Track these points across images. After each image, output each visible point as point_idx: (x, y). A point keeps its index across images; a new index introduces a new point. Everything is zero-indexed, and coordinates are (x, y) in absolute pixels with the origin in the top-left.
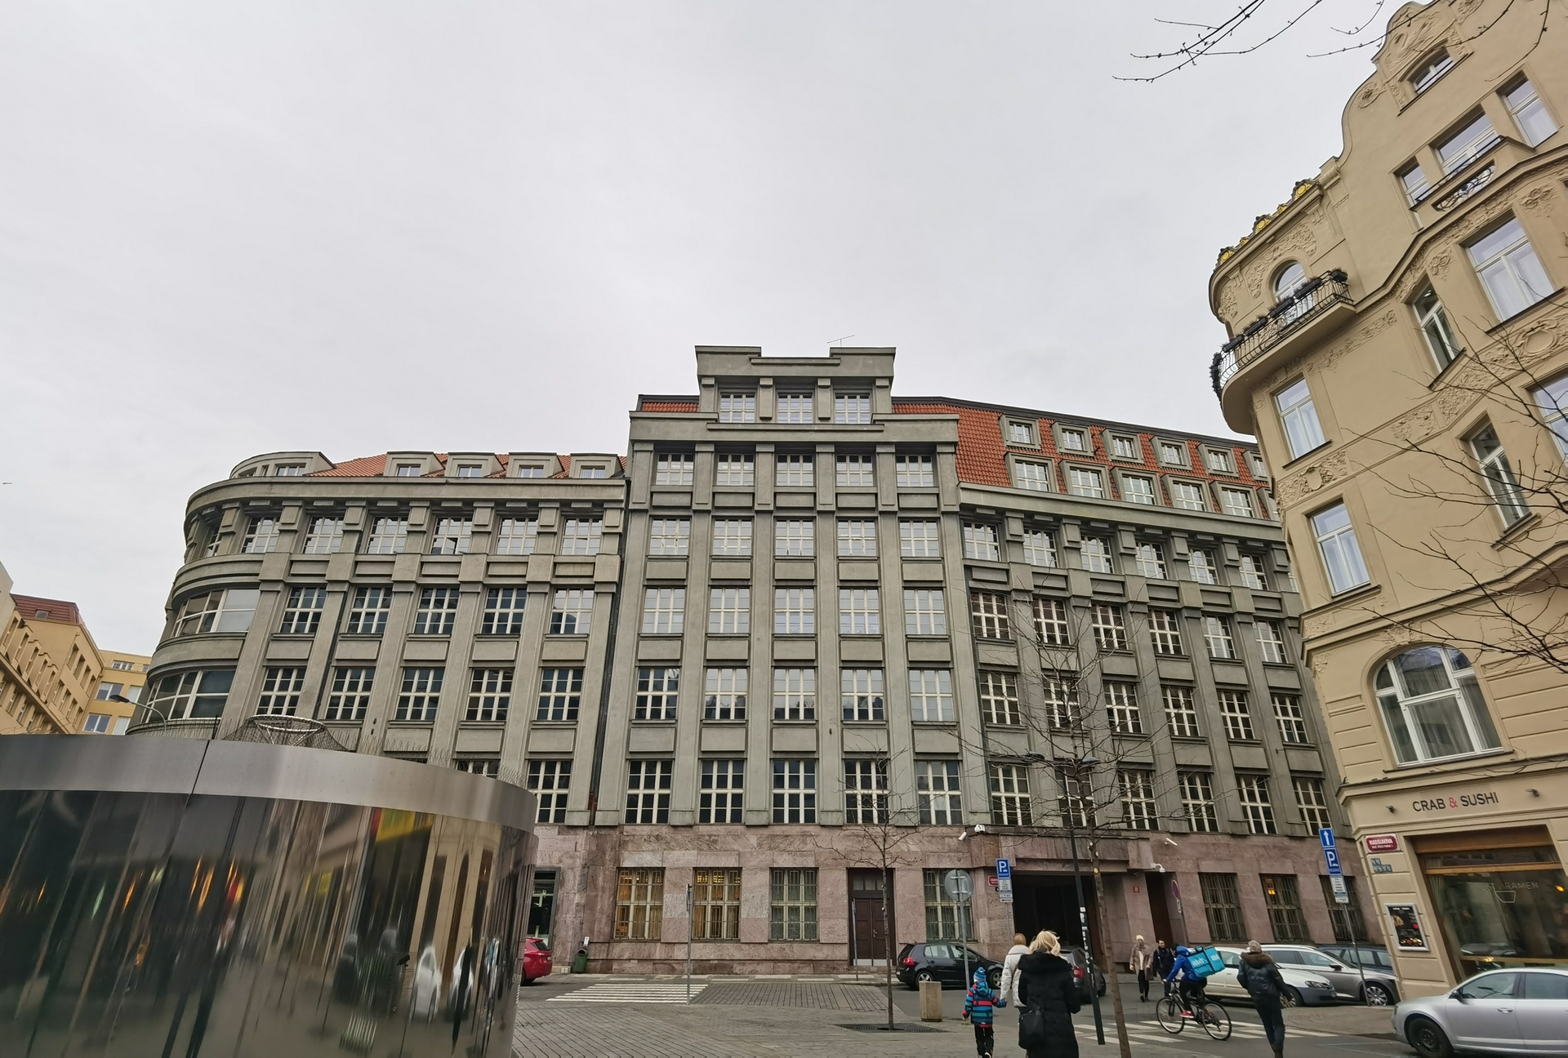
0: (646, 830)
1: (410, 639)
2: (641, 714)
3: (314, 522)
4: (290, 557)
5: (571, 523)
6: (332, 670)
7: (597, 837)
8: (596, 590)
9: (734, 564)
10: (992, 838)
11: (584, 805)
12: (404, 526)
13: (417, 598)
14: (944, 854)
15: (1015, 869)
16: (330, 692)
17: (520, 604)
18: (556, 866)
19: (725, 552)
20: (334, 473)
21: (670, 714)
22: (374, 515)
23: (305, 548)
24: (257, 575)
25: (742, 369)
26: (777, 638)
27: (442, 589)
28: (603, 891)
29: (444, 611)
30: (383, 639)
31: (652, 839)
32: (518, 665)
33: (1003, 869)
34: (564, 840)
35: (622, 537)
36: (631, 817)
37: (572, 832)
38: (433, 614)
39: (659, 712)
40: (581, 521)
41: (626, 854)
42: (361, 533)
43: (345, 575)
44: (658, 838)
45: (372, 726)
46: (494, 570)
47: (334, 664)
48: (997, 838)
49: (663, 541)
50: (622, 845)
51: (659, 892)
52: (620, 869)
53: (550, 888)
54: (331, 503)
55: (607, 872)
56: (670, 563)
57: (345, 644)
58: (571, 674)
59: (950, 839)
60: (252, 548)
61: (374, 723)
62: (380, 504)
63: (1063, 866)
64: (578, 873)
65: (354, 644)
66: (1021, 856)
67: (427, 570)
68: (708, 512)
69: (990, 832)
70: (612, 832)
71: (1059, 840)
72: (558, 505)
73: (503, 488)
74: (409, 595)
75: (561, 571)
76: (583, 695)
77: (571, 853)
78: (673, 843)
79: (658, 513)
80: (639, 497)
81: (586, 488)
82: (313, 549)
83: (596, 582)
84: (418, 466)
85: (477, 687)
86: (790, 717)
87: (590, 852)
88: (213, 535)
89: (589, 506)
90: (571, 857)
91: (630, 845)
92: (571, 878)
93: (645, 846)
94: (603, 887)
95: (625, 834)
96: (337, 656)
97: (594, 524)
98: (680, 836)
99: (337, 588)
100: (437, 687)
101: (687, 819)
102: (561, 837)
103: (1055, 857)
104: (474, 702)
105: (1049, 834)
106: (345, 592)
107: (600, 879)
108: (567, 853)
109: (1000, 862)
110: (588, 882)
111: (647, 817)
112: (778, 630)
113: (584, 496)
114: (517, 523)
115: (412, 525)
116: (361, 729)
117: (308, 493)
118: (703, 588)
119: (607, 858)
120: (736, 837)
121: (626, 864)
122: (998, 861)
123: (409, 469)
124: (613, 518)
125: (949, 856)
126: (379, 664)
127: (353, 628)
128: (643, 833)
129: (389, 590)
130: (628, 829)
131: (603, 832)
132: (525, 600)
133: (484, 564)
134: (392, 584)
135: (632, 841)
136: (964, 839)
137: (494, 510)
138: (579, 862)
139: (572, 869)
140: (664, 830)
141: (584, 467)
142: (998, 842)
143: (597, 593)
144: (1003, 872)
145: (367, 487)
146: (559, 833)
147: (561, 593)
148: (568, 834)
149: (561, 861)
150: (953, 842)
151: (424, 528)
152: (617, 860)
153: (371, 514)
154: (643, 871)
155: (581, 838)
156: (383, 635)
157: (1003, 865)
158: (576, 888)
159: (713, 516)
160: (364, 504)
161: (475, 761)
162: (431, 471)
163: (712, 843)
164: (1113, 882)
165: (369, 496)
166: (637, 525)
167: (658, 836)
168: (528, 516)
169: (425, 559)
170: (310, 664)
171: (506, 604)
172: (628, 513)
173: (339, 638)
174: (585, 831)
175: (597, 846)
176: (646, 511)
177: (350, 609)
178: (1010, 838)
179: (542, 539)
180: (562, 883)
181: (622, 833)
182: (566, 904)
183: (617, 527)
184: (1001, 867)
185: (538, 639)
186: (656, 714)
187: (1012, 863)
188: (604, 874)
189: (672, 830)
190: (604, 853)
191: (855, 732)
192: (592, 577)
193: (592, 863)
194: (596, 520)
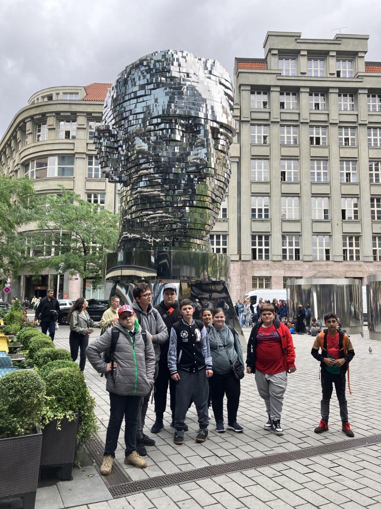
7: (243, 264)
11: (236, 252)
24: (73, 150)
25: (291, 45)
28: (248, 285)
31: (265, 266)
35: (239, 134)
36: (254, 257)
37: (232, 263)
41: (255, 271)
44: (267, 265)
50: (253, 268)
52: (253, 277)
56: (261, 148)
68: (278, 122)
70: (248, 262)
78: (274, 268)
79: (254, 122)
80: (246, 114)
93: (263, 268)
95: (253, 263)
98: (276, 264)
110: (241, 281)
111: (260, 257)
118: (279, 160)
119: (248, 272)
120: (300, 265)
121: (256, 275)
128: (260, 264)
135: (257, 267)
138: (236, 274)
140: (269, 262)
152: (252, 273)
154: (261, 278)
155: (236, 265)
158: (236, 283)
159: (280, 125)
163: (290, 268)
166: (245, 128)
172: (241, 122)
174: (239, 262)
175: (243, 268)
182: (233, 290)
188: (248, 279)
189: (272, 262)
191: (348, 224)
193: (242, 275)
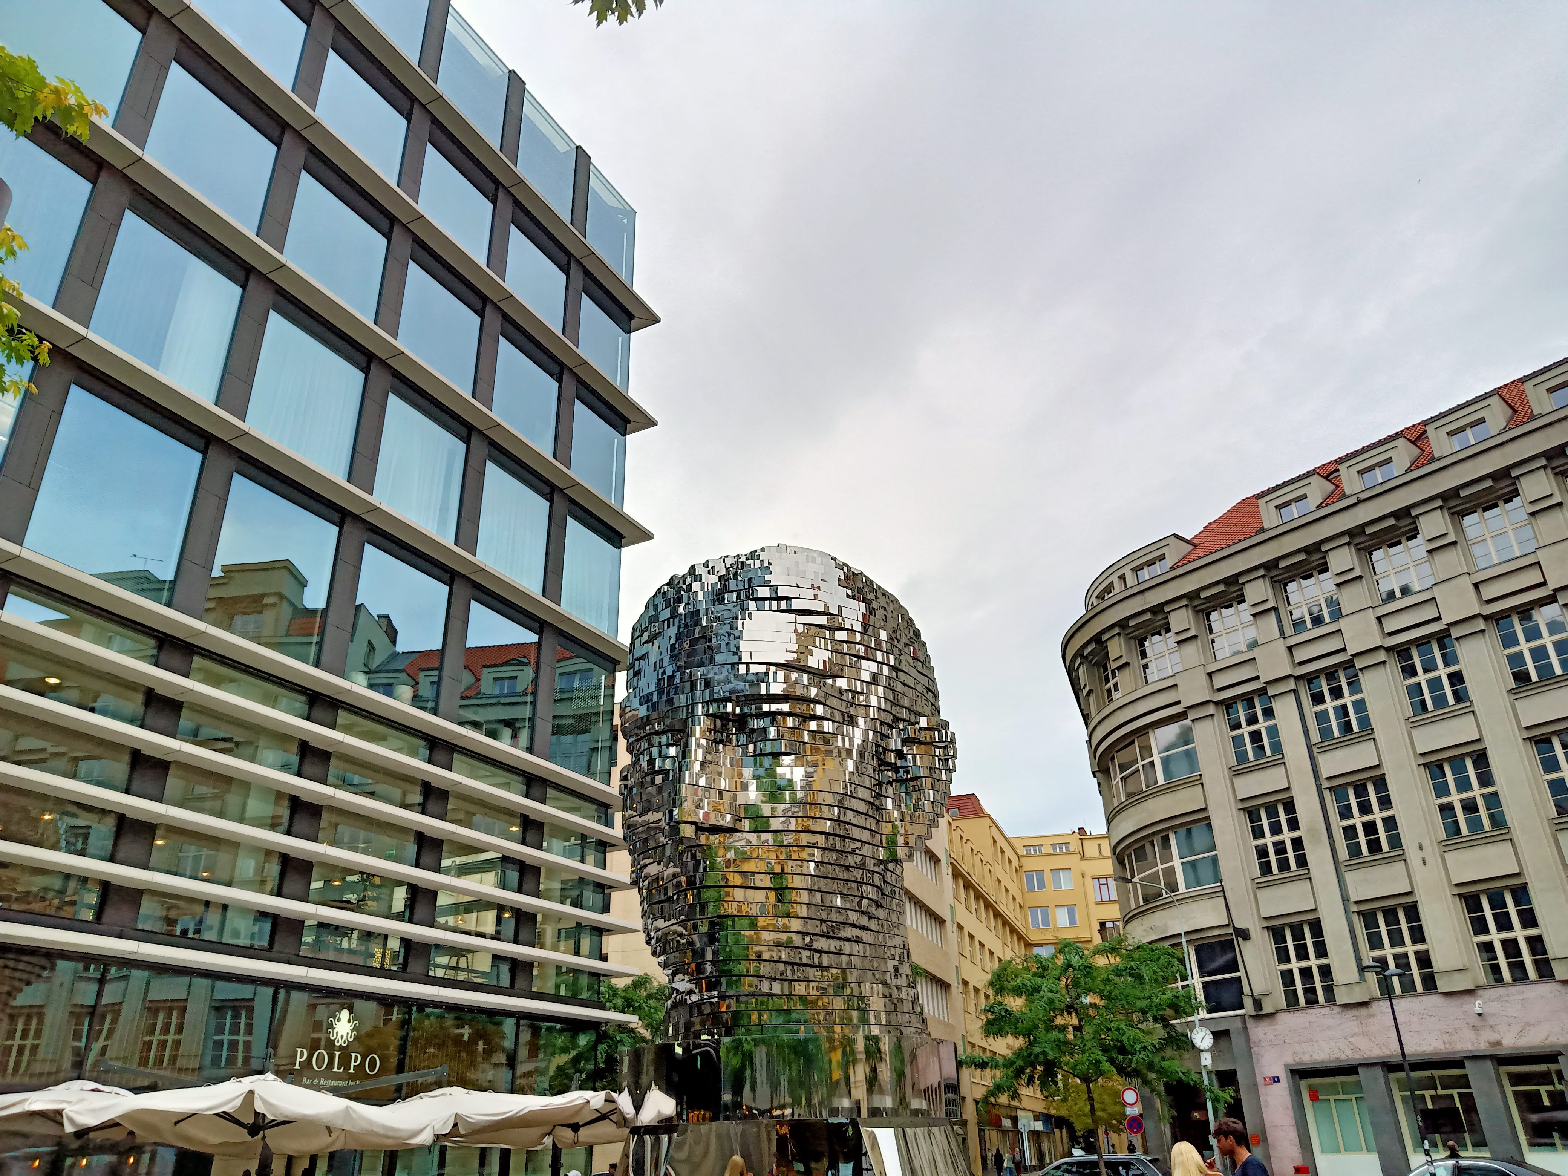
1: (1414, 724)
4: (1205, 670)
6: (1327, 794)
13: (1394, 668)
16: (1338, 823)
20: (1200, 552)
24: (1179, 703)
30: (1376, 735)
42: (1275, 609)
43: (1284, 668)
47: (1326, 784)
54: (1221, 588)
57: (1328, 756)
60: (1153, 674)
62: (1282, 564)
65: (1338, 754)
82: (1226, 651)
88: (1103, 675)
99: (1281, 688)
106: (1294, 690)
114: (1487, 515)
116: (1405, 861)
117: (1192, 584)
123: (1293, 504)
127: (1327, 733)
129: (1349, 669)
134: (1351, 661)
145: (1255, 551)
153: (1275, 582)
160: (1261, 572)
162: (1325, 497)
165: (1264, 560)
170: (1294, 794)
173: (1316, 750)
177: (1310, 710)
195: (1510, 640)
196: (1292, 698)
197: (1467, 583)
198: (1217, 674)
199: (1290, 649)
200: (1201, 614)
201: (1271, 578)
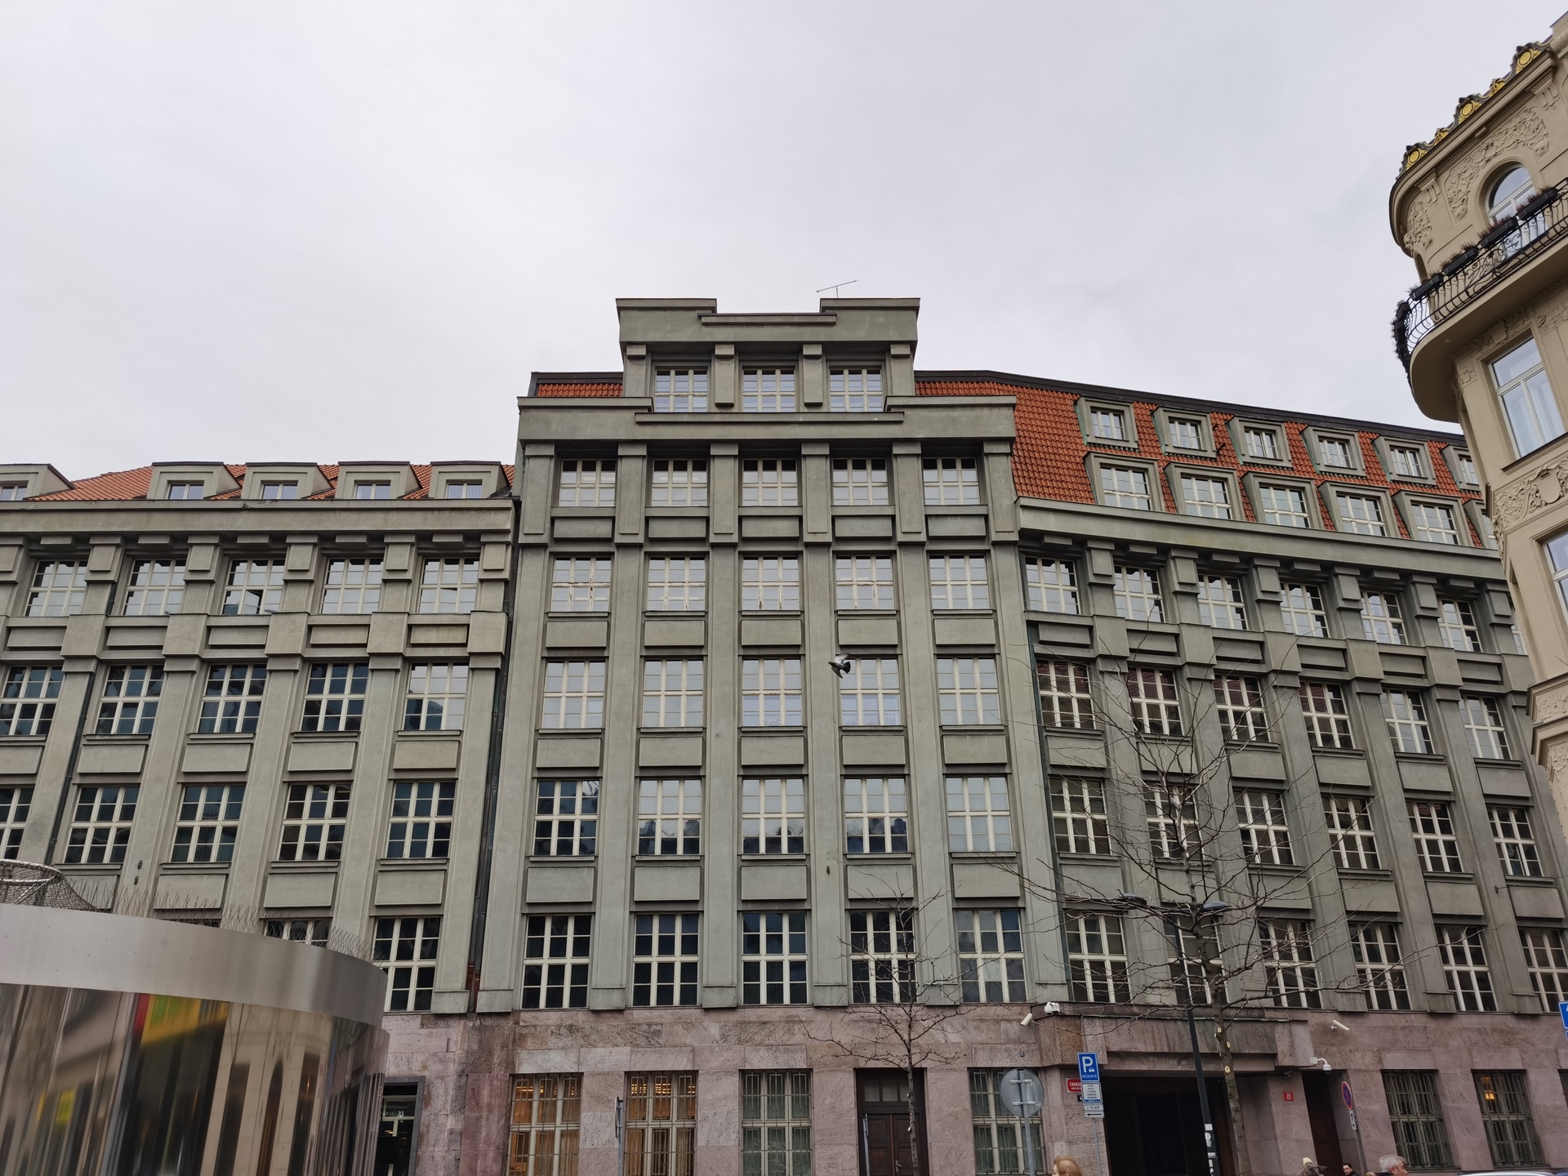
0: (554, 1017)
1: (192, 741)
2: (542, 848)
3: (42, 570)
4: (6, 621)
5: (433, 566)
6: (73, 790)
7: (480, 1029)
8: (471, 665)
9: (679, 624)
10: (1072, 1021)
11: (460, 982)
12: (179, 574)
13: (202, 680)
14: (999, 1047)
15: (1106, 1068)
16: (70, 823)
17: (359, 687)
18: (419, 1074)
19: (665, 606)
20: (72, 495)
21: (587, 848)
22: (133, 557)
23: (29, 608)
25: (687, 332)
26: (745, 733)
27: (239, 665)
28: (490, 1111)
29: (244, 698)
30: (151, 743)
31: (563, 1031)
32: (357, 778)
33: (1088, 1068)
34: (430, 1035)
35: (510, 585)
36: (531, 1000)
37: (442, 1023)
38: (227, 704)
39: (570, 844)
40: (448, 562)
41: (523, 1054)
42: (114, 584)
43: (91, 647)
44: (572, 1029)
45: (136, 872)
46: (319, 637)
47: (77, 780)
48: (1078, 1022)
49: (571, 590)
50: (518, 1040)
51: (573, 1110)
52: (514, 1077)
53: (410, 1109)
54: (68, 541)
55: (495, 1082)
56: (581, 624)
57: (92, 751)
58: (436, 790)
59: (1008, 1025)
61: (139, 867)
62: (142, 541)
63: (1179, 1063)
64: (451, 1085)
65: (106, 752)
66: (1115, 1048)
67: (217, 638)
68: (639, 546)
69: (1068, 1013)
70: (502, 1022)
71: (1171, 1025)
72: (412, 539)
73: (331, 515)
74: (190, 675)
75: (419, 637)
76: (456, 820)
77: (441, 1055)
78: (594, 1037)
79: (562, 549)
80: (534, 524)
81: (454, 514)
82: (43, 609)
83: (471, 654)
84: (200, 483)
85: (295, 811)
86: (767, 850)
87: (469, 1053)
89: (459, 539)
90: (441, 1061)
91: (529, 1042)
92: (441, 1091)
93: (553, 1041)
94: (489, 1105)
95: (522, 1024)
96: (81, 768)
97: (467, 567)
98: (606, 1025)
99: (79, 667)
100: (234, 812)
101: (616, 1001)
102: (425, 1031)
103: (1166, 1050)
104: (292, 833)
105: (1157, 1015)
106: (91, 674)
107: (485, 1093)
108: (435, 1054)
109: (1084, 1058)
110: (467, 1098)
111: (554, 1000)
112: (747, 722)
113: (451, 524)
114: (352, 567)
115: (192, 571)
116: (119, 876)
117: (33, 525)
118: (633, 661)
119: (496, 1060)
120: (689, 1025)
121: (525, 1068)
122: (1081, 1056)
123: (187, 487)
124: (495, 557)
125: (1007, 1050)
126: (144, 781)
127: (104, 727)
128: (550, 1022)
129: (158, 668)
130: (527, 1016)
131: (489, 1022)
132: (365, 681)
133: (304, 628)
134: (163, 661)
135: (533, 1035)
136: (1029, 1024)
137: (317, 549)
138: (453, 1069)
139: (442, 1078)
140: (580, 1017)
141: (450, 482)
142: (1079, 1028)
143: (473, 670)
144: (1088, 1073)
145: (123, 516)
146: (422, 1025)
147: (420, 671)
148: (436, 1026)
149: (425, 1067)
150: (1013, 1029)
151: (210, 576)
152: (510, 1063)
153: (129, 556)
154: (549, 1080)
155: (456, 1030)
156: (150, 735)
157: (1087, 1061)
158: (448, 1107)
159: (646, 553)
160: (118, 541)
161: (293, 921)
162: (221, 491)
163: (652, 1036)
164: (1253, 1086)
165: (126, 529)
166: (532, 567)
167: (571, 1026)
168: (368, 556)
169: (214, 622)
170: (40, 784)
171: (337, 687)
172: (518, 549)
173: (83, 741)
174: (462, 1022)
175: (480, 1042)
176: (544, 546)
177: (99, 698)
178: (1097, 1022)
179: (390, 589)
180: (427, 1101)
181: (517, 1023)
182: (433, 1133)
183: (501, 570)
184: (1085, 1065)
185: (387, 739)
186: (564, 848)
187: (1102, 1058)
188: (491, 1085)
189: (592, 1017)
190: (491, 1053)
191: (864, 870)
192: (465, 645)
193: (472, 1070)
194: (469, 561)
195: (316, 688)
196: (85, 680)
197: (303, 621)
198: (18, 631)
199: (108, 629)
200: (34, 561)
201: (126, 550)
